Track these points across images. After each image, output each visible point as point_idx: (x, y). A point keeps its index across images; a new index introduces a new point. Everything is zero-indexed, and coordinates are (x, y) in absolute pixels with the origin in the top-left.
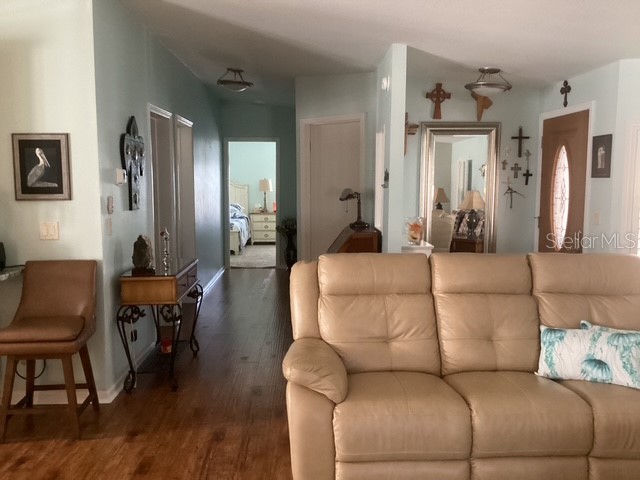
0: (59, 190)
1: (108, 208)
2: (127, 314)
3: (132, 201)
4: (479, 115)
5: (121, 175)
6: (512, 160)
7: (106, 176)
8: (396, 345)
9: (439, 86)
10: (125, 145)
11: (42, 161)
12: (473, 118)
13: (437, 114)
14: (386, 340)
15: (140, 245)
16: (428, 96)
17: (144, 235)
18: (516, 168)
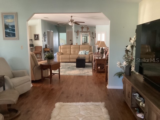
0: (38, 39)
1: (43, 41)
2: (45, 52)
3: (45, 41)
4: (87, 30)
5: (44, 38)
6: (92, 36)
7: (43, 38)
8: (67, 52)
9: (82, 27)
10: (44, 35)
11: (37, 37)
12: (87, 31)
13: (82, 30)
14: (66, 52)
15: (46, 45)
16: (81, 28)
17: (46, 44)
18: (92, 37)
